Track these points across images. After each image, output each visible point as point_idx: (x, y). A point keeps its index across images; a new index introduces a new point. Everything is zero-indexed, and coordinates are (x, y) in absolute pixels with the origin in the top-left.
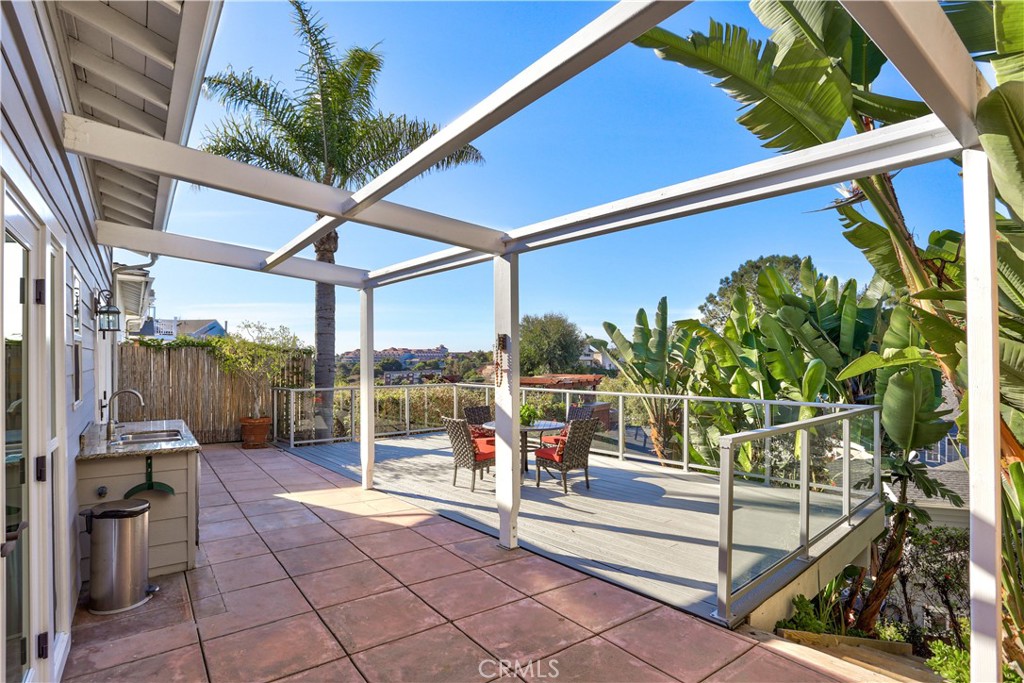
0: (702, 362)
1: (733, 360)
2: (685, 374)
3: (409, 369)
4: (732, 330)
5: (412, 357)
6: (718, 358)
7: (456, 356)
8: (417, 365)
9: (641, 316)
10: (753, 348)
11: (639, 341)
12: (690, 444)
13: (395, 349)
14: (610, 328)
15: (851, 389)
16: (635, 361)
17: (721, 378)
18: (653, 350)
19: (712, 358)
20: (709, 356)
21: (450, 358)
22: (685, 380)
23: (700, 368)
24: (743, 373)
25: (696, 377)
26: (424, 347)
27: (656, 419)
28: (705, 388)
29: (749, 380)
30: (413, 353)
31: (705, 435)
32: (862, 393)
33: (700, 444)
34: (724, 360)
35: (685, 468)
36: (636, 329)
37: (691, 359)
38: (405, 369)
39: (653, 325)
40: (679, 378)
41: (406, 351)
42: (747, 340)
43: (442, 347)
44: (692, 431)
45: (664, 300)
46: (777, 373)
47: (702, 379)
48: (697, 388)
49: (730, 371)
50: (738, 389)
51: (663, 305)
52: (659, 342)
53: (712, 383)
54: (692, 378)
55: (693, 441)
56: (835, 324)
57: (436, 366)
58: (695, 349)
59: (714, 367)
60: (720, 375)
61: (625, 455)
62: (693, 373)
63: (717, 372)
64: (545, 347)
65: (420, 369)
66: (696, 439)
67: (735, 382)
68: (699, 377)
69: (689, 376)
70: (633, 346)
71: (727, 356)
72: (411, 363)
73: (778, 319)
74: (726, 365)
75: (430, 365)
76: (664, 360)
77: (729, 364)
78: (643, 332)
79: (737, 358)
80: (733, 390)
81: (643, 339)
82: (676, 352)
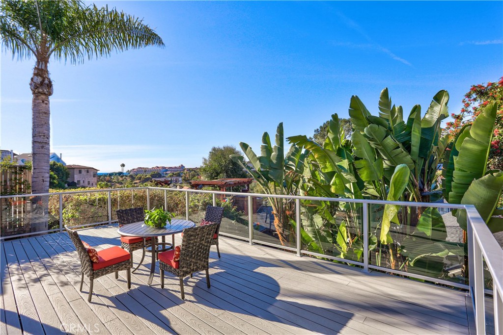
0: (308, 170)
1: (332, 167)
2: (297, 178)
3: (165, 177)
4: (330, 146)
5: (167, 170)
6: (321, 166)
7: (189, 170)
8: (169, 175)
9: (266, 137)
10: (344, 159)
11: (265, 155)
12: (302, 226)
13: (158, 167)
14: (245, 146)
15: (418, 187)
16: (262, 170)
17: (321, 180)
18: (274, 161)
19: (316, 166)
20: (313, 165)
21: (186, 171)
22: (297, 182)
23: (307, 174)
24: (340, 177)
25: (304, 180)
26: (173, 166)
27: (278, 211)
28: (311, 188)
29: (344, 181)
30: (167, 168)
31: (312, 220)
32: (427, 190)
33: (308, 226)
34: (325, 167)
35: (298, 255)
36: (263, 147)
37: (301, 167)
38: (163, 177)
39: (274, 144)
40: (293, 181)
41: (164, 168)
42: (340, 153)
43: (182, 165)
44: (302, 217)
45: (281, 125)
46: (364, 176)
47: (309, 182)
48: (306, 188)
49: (330, 175)
50: (336, 189)
51: (280, 128)
52: (278, 155)
53: (316, 184)
54: (301, 181)
55: (304, 224)
56: (407, 138)
57: (179, 175)
58: (303, 161)
59: (317, 173)
60: (321, 178)
61: (254, 241)
62: (303, 177)
63: (318, 176)
64: (224, 164)
65: (170, 176)
66: (305, 223)
67: (334, 184)
68: (307, 181)
69: (300, 180)
70: (260, 159)
71: (328, 164)
72: (166, 174)
73: (365, 136)
74: (326, 171)
75: (175, 174)
76: (282, 168)
77: (329, 170)
78: (267, 149)
79: (335, 165)
80: (333, 190)
81: (267, 153)
82: (291, 163)
